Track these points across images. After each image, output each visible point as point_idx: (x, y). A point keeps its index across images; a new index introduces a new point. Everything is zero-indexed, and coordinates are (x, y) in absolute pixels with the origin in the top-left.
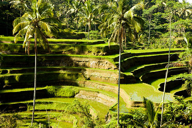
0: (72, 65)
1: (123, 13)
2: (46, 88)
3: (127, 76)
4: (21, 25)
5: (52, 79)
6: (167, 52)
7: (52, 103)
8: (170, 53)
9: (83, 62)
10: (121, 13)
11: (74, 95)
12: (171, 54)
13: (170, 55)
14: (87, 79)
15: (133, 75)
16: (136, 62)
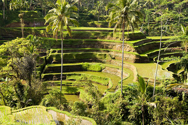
0: (103, 47)
2: (81, 64)
3: (142, 57)
9: (111, 45)
11: (102, 70)
14: (112, 58)
15: (148, 56)
16: (155, 46)
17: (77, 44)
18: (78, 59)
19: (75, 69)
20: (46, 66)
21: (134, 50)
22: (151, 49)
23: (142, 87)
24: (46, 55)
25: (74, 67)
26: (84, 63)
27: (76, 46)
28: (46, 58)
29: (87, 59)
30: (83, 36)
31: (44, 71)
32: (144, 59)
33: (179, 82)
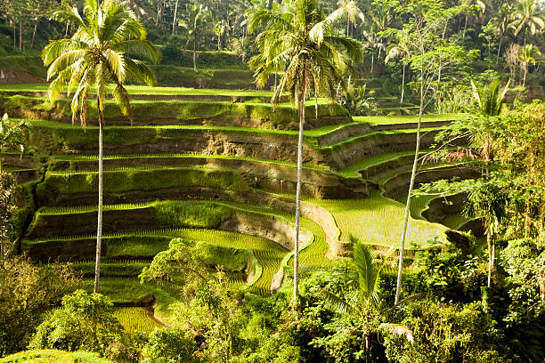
0: (223, 152)
1: (308, 30)
2: (154, 204)
3: (346, 179)
4: (65, 60)
5: (172, 184)
6: (414, 126)
7: (164, 239)
8: (421, 127)
9: (247, 144)
10: (303, 28)
11: (220, 224)
12: (422, 130)
13: (421, 133)
14: (253, 186)
15: (363, 177)
16: (381, 146)
17: (137, 141)
18: (142, 190)
19: (133, 222)
20: (38, 214)
21: (321, 158)
22: (370, 153)
23: (364, 276)
24: (34, 179)
25: (131, 216)
26: (164, 202)
27: (133, 149)
28: (34, 186)
29: (169, 191)
30: (155, 115)
31: (30, 229)
32: (354, 186)
33: (471, 256)
